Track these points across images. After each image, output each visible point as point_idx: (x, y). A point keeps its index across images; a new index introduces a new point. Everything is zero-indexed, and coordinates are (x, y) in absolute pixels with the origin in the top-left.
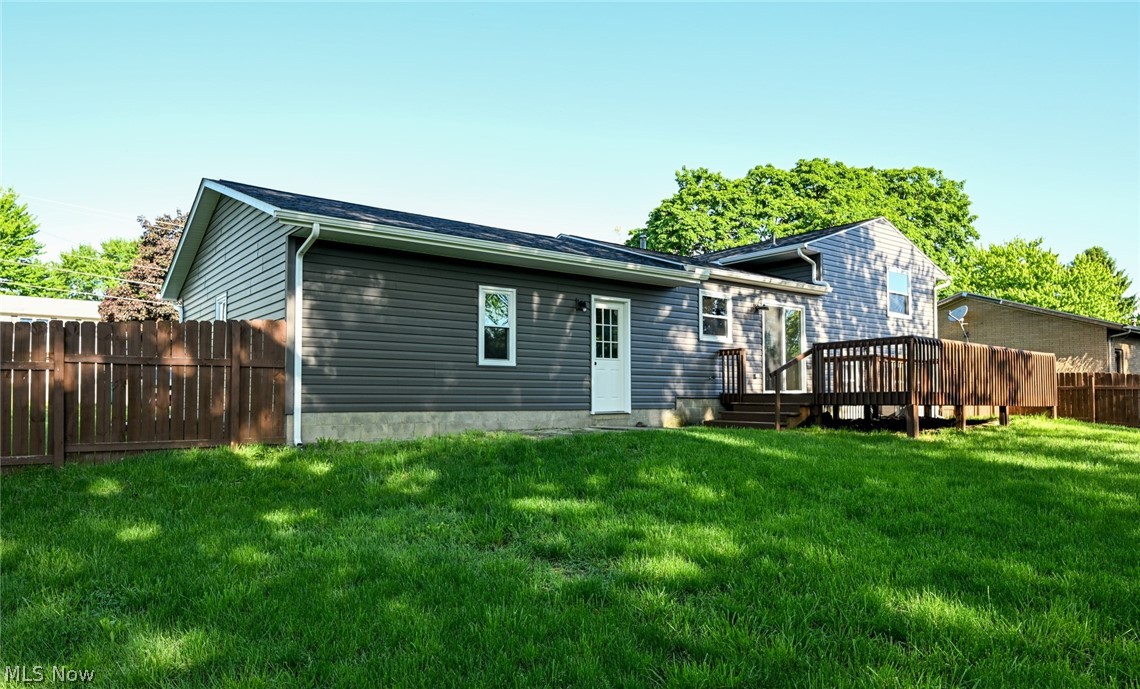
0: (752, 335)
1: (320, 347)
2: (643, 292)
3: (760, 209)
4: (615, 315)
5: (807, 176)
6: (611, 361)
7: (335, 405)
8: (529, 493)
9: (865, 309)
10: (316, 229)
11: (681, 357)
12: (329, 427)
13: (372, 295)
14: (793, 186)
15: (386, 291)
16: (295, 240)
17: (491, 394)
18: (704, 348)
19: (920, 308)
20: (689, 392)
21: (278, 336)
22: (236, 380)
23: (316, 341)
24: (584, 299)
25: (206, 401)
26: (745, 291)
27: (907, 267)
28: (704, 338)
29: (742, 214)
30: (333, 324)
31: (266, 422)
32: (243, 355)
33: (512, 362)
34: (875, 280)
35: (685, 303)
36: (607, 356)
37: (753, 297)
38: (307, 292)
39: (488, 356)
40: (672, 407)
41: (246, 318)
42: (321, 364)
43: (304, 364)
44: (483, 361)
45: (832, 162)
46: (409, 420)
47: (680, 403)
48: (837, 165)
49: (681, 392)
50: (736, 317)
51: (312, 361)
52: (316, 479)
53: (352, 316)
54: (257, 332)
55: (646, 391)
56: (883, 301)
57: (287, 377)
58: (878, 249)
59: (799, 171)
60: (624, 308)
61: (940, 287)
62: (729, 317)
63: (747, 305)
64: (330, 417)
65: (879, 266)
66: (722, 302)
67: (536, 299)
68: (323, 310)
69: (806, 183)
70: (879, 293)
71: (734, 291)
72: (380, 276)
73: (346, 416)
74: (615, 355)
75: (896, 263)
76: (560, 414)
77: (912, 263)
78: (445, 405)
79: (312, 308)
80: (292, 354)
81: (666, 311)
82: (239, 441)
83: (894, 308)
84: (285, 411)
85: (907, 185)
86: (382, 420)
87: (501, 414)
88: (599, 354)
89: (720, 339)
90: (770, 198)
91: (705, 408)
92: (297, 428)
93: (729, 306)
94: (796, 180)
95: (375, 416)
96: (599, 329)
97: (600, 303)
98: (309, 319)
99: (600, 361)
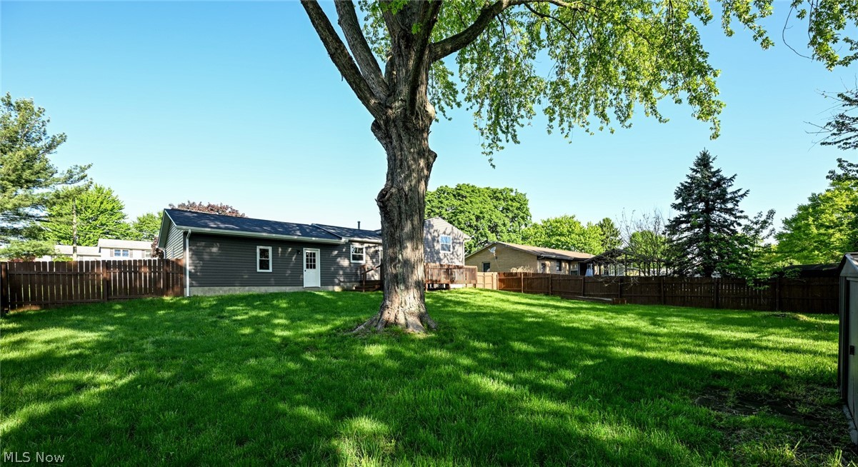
0: (374, 260)
1: (196, 266)
2: (326, 248)
3: (440, 205)
4: (314, 254)
6: (313, 270)
7: (201, 285)
8: (278, 318)
9: (429, 250)
10: (190, 231)
11: (342, 268)
12: (199, 292)
13: (215, 250)
14: (454, 195)
15: (220, 249)
16: (185, 233)
17: (264, 281)
18: (352, 265)
19: (456, 249)
20: (346, 280)
21: (180, 263)
22: (165, 277)
23: (193, 264)
24: (300, 249)
25: (155, 284)
26: (371, 245)
27: (450, 234)
28: (352, 261)
29: (432, 207)
30: (200, 259)
31: (177, 289)
32: (168, 269)
33: (270, 270)
34: (434, 239)
35: (344, 250)
36: (311, 268)
37: (375, 247)
38: (190, 250)
39: (260, 268)
40: (338, 285)
42: (196, 272)
43: (190, 272)
44: (258, 270)
45: (471, 185)
46: (230, 289)
47: (342, 284)
49: (342, 280)
50: (367, 253)
51: (193, 271)
53: (205, 257)
54: (173, 262)
55: (327, 279)
56: (438, 246)
57: (184, 276)
58: (435, 228)
60: (318, 252)
62: (364, 254)
63: (373, 250)
64: (200, 289)
65: (436, 234)
66: (362, 249)
67: (280, 250)
68: (196, 254)
69: (459, 195)
70: (435, 244)
71: (366, 245)
72: (218, 244)
73: (206, 288)
74: (314, 268)
75: (444, 233)
76: (290, 287)
77: (452, 232)
78: (243, 284)
79: (192, 254)
80: (185, 269)
81: (336, 252)
82: (167, 295)
83: (443, 249)
84: (183, 286)
86: (221, 290)
87: (266, 287)
88: (307, 268)
89: (360, 262)
90: (444, 201)
91: (353, 286)
92: (187, 292)
93: (364, 250)
94: (455, 193)
95: (217, 288)
96: (307, 259)
97: (307, 251)
98: (191, 258)
99: (307, 270)
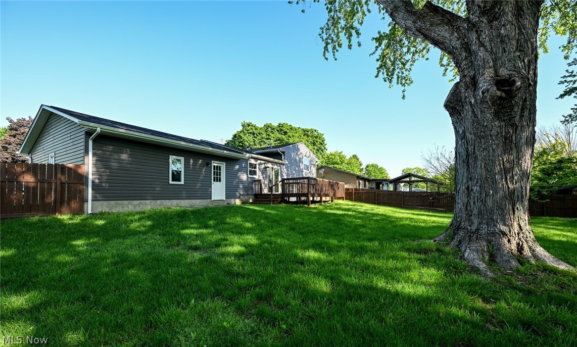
0: (264, 176)
1: (101, 176)
2: (229, 160)
3: (268, 137)
4: (220, 167)
5: (281, 128)
6: (218, 183)
7: (107, 198)
8: (187, 228)
9: (297, 169)
10: (99, 130)
11: (242, 182)
12: (104, 206)
13: (124, 156)
14: (278, 131)
15: (131, 155)
16: (89, 134)
17: (175, 193)
18: (249, 179)
19: (312, 169)
20: (245, 193)
21: (80, 171)
22: (59, 188)
23: (98, 172)
24: (209, 162)
25: (43, 197)
26: (262, 162)
27: (308, 157)
28: (249, 176)
29: (262, 138)
30: (107, 167)
31: (74, 205)
32: (63, 178)
33: (182, 182)
34: (300, 161)
35: (243, 165)
36: (217, 181)
37: (265, 164)
38: (94, 154)
39: (173, 180)
40: (239, 198)
41: (65, 163)
42: (101, 182)
43: (93, 182)
44: (171, 182)
45: (289, 124)
46: (140, 203)
47: (241, 197)
48: (290, 126)
49: (242, 193)
50: (259, 170)
51: (97, 181)
52: (98, 226)
53: (116, 164)
54: (70, 169)
55: (230, 193)
56: (302, 167)
57: (85, 187)
58: (301, 151)
59: (279, 126)
60: (223, 166)
61: (317, 163)
62: (257, 170)
63: (263, 166)
64: (105, 203)
65: (301, 156)
66: (256, 165)
67: (192, 161)
68: (101, 161)
69: (281, 130)
70: (301, 164)
71: (259, 162)
72: (128, 150)
73: (113, 202)
74: (220, 181)
75: (306, 156)
76: (200, 201)
77: (310, 156)
78: (155, 198)
79: (97, 160)
80: (87, 178)
81: (237, 167)
82: (61, 213)
83: (305, 169)
84: (84, 200)
85: (309, 133)
86: (129, 203)
87: (178, 201)
88: (214, 181)
89: (255, 176)
90: (271, 134)
91: (250, 198)
92: (89, 207)
93: (257, 166)
94: (278, 129)
95: (126, 202)
96: (214, 172)
97: (215, 163)
98: (95, 165)
99: (215, 183)
